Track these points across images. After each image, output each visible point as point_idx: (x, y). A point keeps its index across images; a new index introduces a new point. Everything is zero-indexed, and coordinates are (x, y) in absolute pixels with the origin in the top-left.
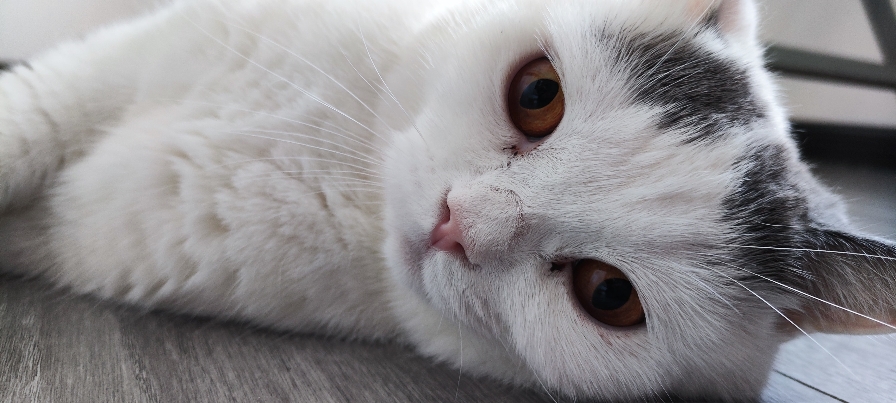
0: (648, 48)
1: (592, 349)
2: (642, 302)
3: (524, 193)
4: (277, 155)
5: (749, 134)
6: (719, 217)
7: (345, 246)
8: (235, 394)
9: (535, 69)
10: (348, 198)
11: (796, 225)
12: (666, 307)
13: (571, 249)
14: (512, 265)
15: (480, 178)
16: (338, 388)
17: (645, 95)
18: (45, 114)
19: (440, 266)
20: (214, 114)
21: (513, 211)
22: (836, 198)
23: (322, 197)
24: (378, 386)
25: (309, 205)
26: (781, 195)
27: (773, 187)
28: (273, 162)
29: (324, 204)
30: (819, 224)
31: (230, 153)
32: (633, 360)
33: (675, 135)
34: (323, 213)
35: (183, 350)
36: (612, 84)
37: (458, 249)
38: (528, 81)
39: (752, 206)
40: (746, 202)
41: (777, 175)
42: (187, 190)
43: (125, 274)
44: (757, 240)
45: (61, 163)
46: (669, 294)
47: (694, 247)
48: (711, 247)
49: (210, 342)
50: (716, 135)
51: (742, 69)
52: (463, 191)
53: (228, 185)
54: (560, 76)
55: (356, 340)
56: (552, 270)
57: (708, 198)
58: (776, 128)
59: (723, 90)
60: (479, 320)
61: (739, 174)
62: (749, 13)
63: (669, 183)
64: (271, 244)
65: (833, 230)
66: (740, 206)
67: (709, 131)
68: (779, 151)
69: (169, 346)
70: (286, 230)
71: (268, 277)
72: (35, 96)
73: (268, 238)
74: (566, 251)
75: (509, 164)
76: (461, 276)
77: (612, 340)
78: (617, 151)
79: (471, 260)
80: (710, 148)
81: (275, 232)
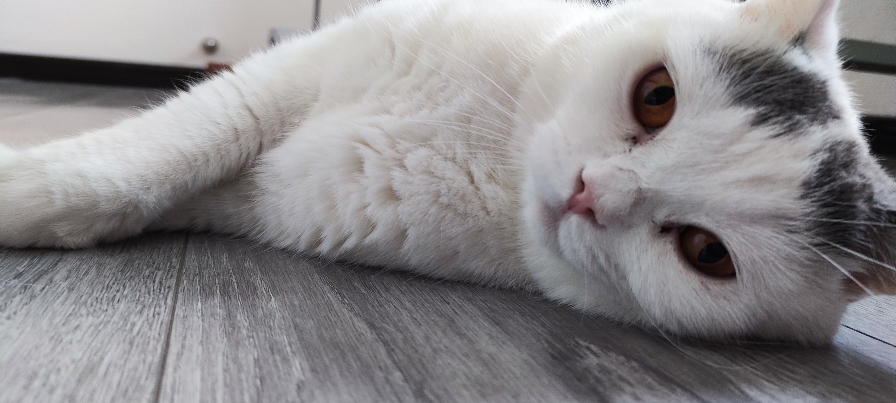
0: (745, 62)
1: (693, 292)
2: (733, 259)
3: (642, 173)
4: (437, 142)
5: (825, 132)
6: (798, 195)
7: (488, 213)
8: (415, 316)
9: (656, 77)
10: (491, 177)
11: (862, 205)
12: (753, 262)
13: (676, 216)
14: (629, 227)
16: (488, 316)
17: (741, 99)
18: (250, 110)
19: (574, 227)
20: (388, 112)
21: (633, 186)
23: (470, 175)
24: (518, 318)
25: (462, 181)
26: (850, 180)
27: (843, 174)
28: (432, 147)
29: (472, 181)
30: (884, 205)
31: (401, 141)
32: (725, 302)
33: (765, 131)
34: (471, 188)
35: (367, 287)
36: (716, 90)
37: (589, 213)
38: (649, 88)
39: (826, 188)
40: (820, 185)
41: (849, 164)
43: (319, 231)
44: (828, 215)
45: (260, 149)
46: (755, 254)
47: (776, 219)
48: (791, 219)
49: (385, 283)
50: (798, 132)
51: (823, 79)
52: (594, 170)
53: (402, 166)
54: (675, 83)
56: (662, 232)
57: (789, 180)
58: (851, 127)
59: (805, 97)
60: (601, 269)
62: (832, 33)
63: (759, 168)
64: (433, 210)
66: (815, 187)
67: (791, 129)
68: (851, 146)
69: (356, 284)
70: (444, 200)
71: (429, 235)
72: (242, 95)
73: (432, 205)
74: (673, 218)
75: (630, 150)
76: (590, 234)
77: (710, 287)
78: (717, 142)
79: (600, 222)
80: (792, 142)
81: (436, 201)
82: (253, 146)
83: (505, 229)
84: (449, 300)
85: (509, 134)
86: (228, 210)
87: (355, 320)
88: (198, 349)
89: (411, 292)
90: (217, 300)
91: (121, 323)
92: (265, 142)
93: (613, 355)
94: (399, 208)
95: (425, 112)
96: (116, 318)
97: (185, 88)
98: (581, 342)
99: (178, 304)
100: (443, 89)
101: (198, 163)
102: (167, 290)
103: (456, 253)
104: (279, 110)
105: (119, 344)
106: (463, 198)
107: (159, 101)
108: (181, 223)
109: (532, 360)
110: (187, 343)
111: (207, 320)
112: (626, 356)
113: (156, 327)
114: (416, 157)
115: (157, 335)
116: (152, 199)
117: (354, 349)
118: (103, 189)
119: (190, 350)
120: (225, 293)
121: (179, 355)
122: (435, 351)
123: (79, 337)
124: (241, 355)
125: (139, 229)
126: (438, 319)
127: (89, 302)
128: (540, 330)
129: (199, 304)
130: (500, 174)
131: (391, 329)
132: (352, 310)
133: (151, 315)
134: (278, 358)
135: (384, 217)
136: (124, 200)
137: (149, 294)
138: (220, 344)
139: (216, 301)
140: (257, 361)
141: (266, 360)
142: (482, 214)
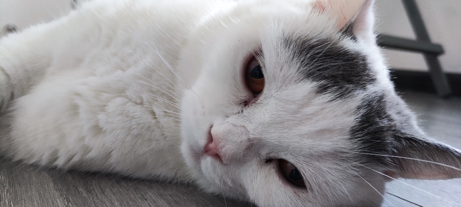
0: (312, 47)
3: (250, 127)
4: (129, 93)
10: (166, 113)
13: (274, 154)
19: (209, 164)
20: (94, 75)
21: (244, 138)
23: (153, 113)
25: (148, 118)
28: (127, 97)
29: (154, 117)
30: (402, 134)
31: (104, 94)
34: (154, 121)
35: (89, 192)
39: (366, 131)
40: (362, 129)
42: (83, 114)
45: (12, 96)
47: (336, 155)
49: (102, 186)
50: (348, 95)
51: (364, 55)
52: (219, 128)
53: (104, 110)
56: (266, 162)
57: (342, 130)
66: (359, 131)
67: (341, 96)
68: (381, 99)
69: (80, 189)
70: (135, 132)
75: (242, 111)
76: (219, 168)
77: (300, 195)
79: (224, 162)
89: (120, 192)
104: (26, 71)
135: (96, 145)
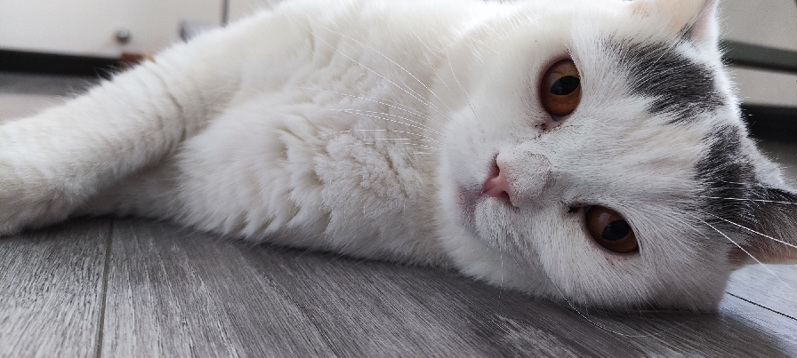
0: (642, 54)
1: (600, 268)
2: (636, 235)
3: (552, 158)
4: (360, 129)
5: (714, 118)
6: (693, 176)
7: (406, 196)
8: (342, 297)
9: (561, 69)
10: (408, 162)
11: (747, 184)
12: (655, 238)
13: (583, 198)
14: (541, 208)
15: (518, 147)
17: (641, 89)
18: (174, 99)
19: (490, 209)
20: (310, 101)
21: (544, 170)
22: (775, 165)
23: (389, 160)
24: (438, 294)
26: (736, 162)
27: (731, 156)
28: (353, 134)
29: (391, 166)
30: (763, 184)
31: (323, 128)
32: (628, 276)
33: (662, 118)
34: (390, 172)
36: (616, 81)
38: (555, 78)
39: (716, 169)
40: (712, 166)
41: (734, 147)
43: (243, 215)
44: (719, 193)
45: (183, 137)
46: (657, 231)
47: (672, 197)
48: (687, 198)
50: (691, 118)
51: (709, 70)
52: (509, 155)
53: (325, 152)
54: (580, 74)
55: (412, 265)
56: (570, 212)
57: (684, 162)
58: (732, 114)
59: (696, 86)
60: (516, 248)
61: (707, 146)
63: (658, 152)
64: (355, 194)
65: (773, 187)
66: (707, 168)
67: (686, 115)
68: (735, 130)
70: (365, 184)
71: (351, 217)
72: (164, 84)
73: (353, 189)
74: (580, 199)
75: (540, 136)
76: (505, 214)
77: (614, 262)
78: (620, 128)
79: (514, 204)
80: (686, 127)
81: (358, 185)
82: (176, 133)
83: (421, 211)
84: (372, 279)
85: (424, 121)
86: (151, 196)
87: (285, 302)
88: (132, 339)
89: (335, 272)
90: (147, 286)
91: (52, 313)
92: (188, 128)
93: (532, 330)
94: (323, 192)
95: (345, 101)
96: (46, 308)
97: (108, 77)
98: (500, 317)
99: (108, 292)
100: (362, 79)
101: (123, 151)
102: (96, 277)
103: (377, 234)
104: (202, 99)
105: (51, 337)
106: (383, 182)
107: (82, 90)
108: (106, 208)
109: (459, 338)
110: (121, 333)
111: (138, 308)
112: (543, 329)
113: (89, 316)
114: (338, 143)
115: (89, 326)
116: (78, 187)
117: (288, 333)
118: (27, 177)
119: (125, 339)
120: (154, 279)
121: (114, 346)
122: (366, 331)
123: (9, 331)
124: (176, 343)
125: (64, 216)
126: (363, 298)
127: (17, 292)
128: (462, 306)
129: (130, 290)
130: (416, 159)
131: (321, 310)
132: (282, 292)
133: (82, 304)
134: (213, 345)
135: (308, 201)
136: (50, 188)
137: (78, 281)
138: (154, 332)
139: (146, 288)
140: (193, 349)
141: (202, 348)
142: (401, 197)
